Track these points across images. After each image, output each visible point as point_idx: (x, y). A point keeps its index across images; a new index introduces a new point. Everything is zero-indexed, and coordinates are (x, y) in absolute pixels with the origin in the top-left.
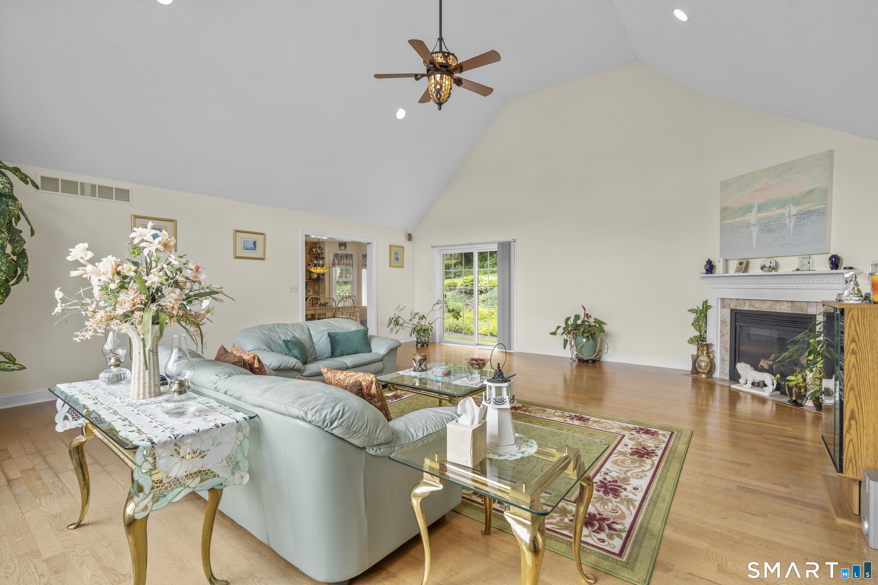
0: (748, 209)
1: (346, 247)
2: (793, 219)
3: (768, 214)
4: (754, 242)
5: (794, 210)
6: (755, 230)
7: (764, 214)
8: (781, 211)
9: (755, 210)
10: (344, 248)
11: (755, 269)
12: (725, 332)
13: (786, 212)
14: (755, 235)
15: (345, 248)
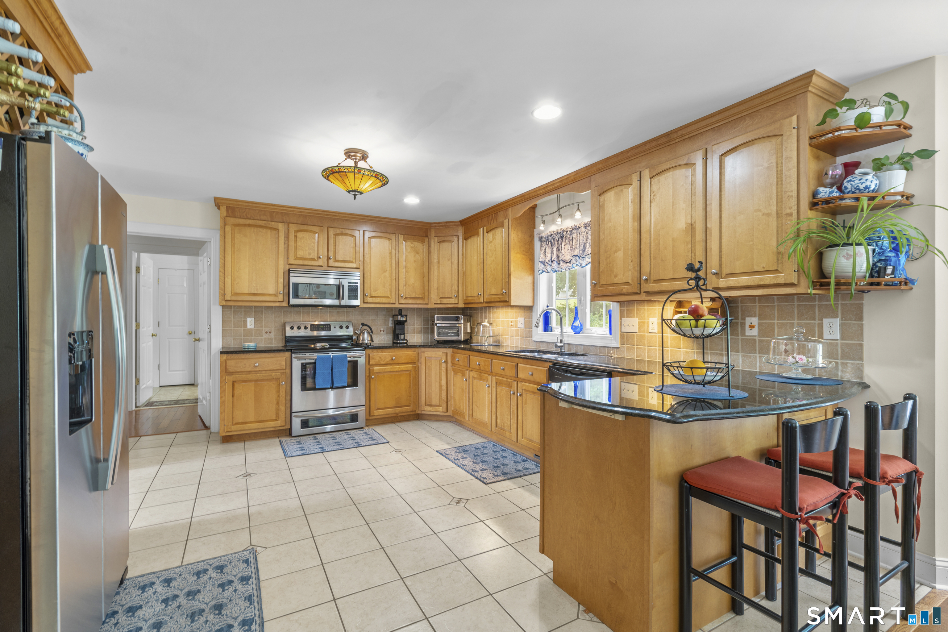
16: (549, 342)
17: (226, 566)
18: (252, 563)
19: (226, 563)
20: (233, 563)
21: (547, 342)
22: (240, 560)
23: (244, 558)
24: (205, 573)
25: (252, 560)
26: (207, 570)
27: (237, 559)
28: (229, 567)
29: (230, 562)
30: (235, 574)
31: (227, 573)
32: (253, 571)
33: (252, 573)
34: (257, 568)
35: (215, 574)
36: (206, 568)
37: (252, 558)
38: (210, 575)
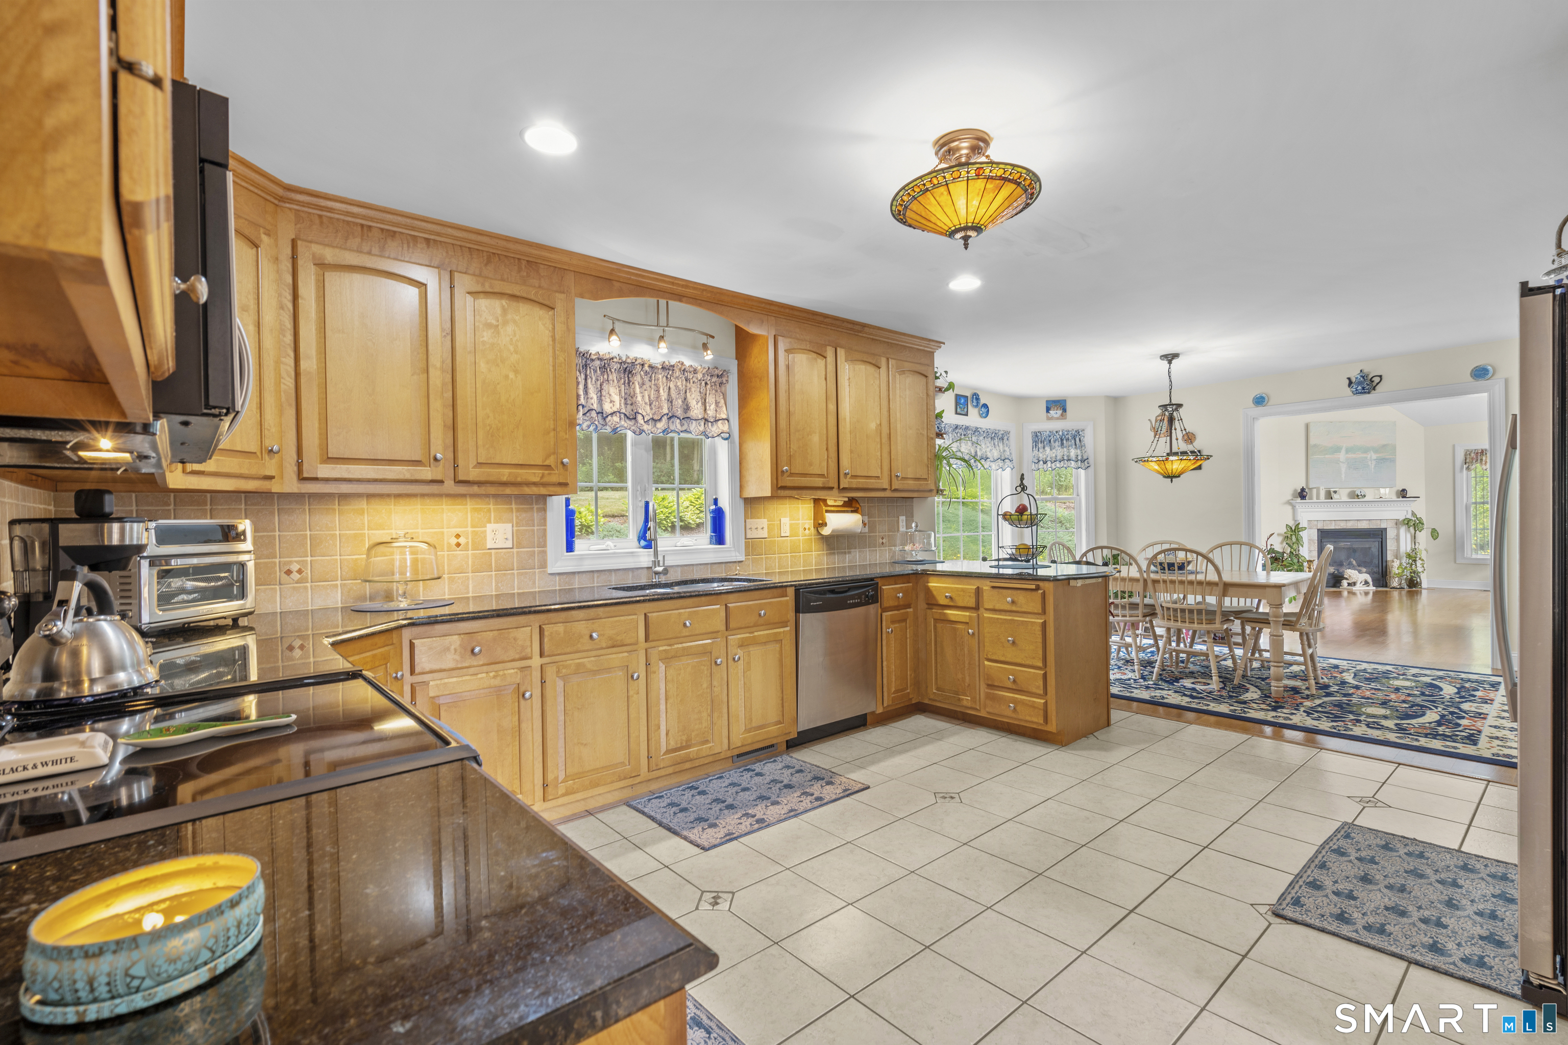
0: (1337, 450)
1: (1065, 410)
2: (1374, 463)
3: (1354, 456)
4: (1343, 476)
5: (1374, 456)
6: (1343, 468)
7: (1350, 456)
8: (1365, 455)
9: (1343, 451)
10: (1060, 412)
11: (1343, 496)
12: (1312, 548)
13: (1369, 456)
14: (1343, 470)
15: (1062, 415)
16: (598, 571)
17: (1331, 915)
18: (1290, 896)
19: (1330, 919)
20: (1319, 912)
21: (593, 571)
22: (1306, 910)
23: (1298, 909)
24: (1370, 926)
25: (1288, 899)
26: (1364, 928)
27: (1309, 914)
28: (1328, 911)
29: (1323, 916)
30: (1324, 898)
31: (1336, 906)
32: (1297, 887)
33: (1301, 887)
34: (1290, 885)
35: (1355, 915)
36: (1365, 932)
37: (1286, 902)
38: (1363, 918)
